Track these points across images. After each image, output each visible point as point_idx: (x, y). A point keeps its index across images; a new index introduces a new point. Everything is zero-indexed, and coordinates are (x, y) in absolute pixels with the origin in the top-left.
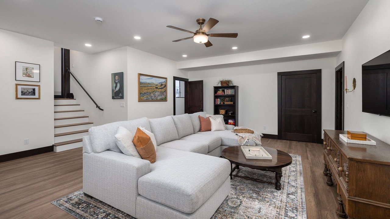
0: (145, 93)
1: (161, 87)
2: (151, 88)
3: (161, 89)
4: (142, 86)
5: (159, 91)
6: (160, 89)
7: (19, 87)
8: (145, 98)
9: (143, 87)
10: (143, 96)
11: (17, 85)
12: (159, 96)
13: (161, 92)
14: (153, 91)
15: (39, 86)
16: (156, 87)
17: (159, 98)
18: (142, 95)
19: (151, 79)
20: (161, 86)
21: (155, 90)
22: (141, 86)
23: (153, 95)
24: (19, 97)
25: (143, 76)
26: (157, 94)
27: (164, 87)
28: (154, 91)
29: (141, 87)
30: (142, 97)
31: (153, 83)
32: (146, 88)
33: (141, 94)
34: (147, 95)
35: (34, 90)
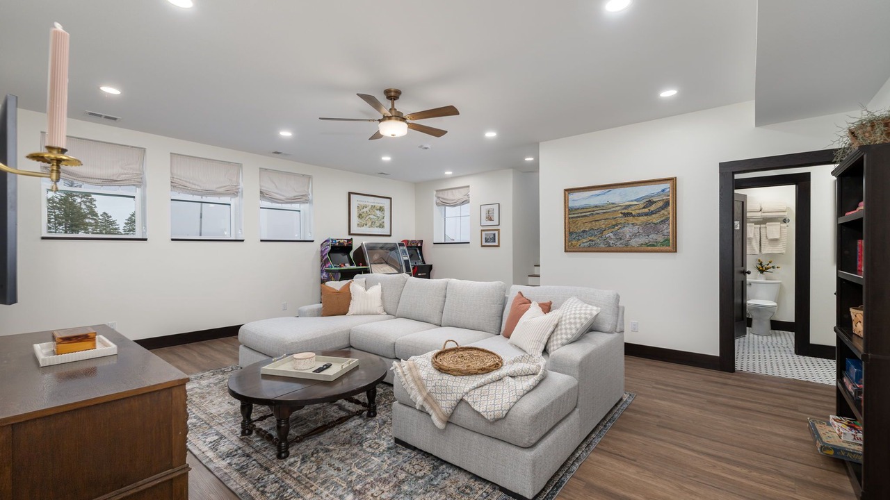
0: (584, 231)
1: (646, 210)
2: (606, 216)
3: (646, 214)
4: (576, 215)
5: (638, 222)
6: (639, 215)
7: (483, 233)
8: (584, 242)
9: (579, 217)
10: (579, 240)
11: (482, 231)
12: (635, 235)
13: (646, 224)
14: (614, 223)
15: (498, 230)
16: (626, 211)
17: (635, 242)
18: (574, 236)
19: (604, 194)
20: (644, 208)
21: (623, 221)
22: (570, 216)
23: (611, 234)
24: (483, 244)
25: (577, 194)
26: (627, 231)
27: (663, 208)
28: (617, 225)
29: (572, 218)
30: (574, 242)
31: (613, 204)
32: (587, 219)
33: (571, 233)
34: (590, 236)
35: (494, 235)
